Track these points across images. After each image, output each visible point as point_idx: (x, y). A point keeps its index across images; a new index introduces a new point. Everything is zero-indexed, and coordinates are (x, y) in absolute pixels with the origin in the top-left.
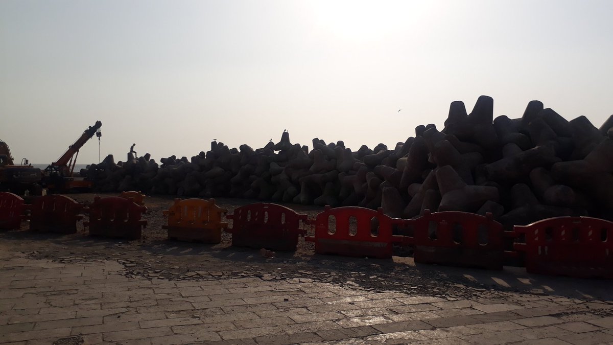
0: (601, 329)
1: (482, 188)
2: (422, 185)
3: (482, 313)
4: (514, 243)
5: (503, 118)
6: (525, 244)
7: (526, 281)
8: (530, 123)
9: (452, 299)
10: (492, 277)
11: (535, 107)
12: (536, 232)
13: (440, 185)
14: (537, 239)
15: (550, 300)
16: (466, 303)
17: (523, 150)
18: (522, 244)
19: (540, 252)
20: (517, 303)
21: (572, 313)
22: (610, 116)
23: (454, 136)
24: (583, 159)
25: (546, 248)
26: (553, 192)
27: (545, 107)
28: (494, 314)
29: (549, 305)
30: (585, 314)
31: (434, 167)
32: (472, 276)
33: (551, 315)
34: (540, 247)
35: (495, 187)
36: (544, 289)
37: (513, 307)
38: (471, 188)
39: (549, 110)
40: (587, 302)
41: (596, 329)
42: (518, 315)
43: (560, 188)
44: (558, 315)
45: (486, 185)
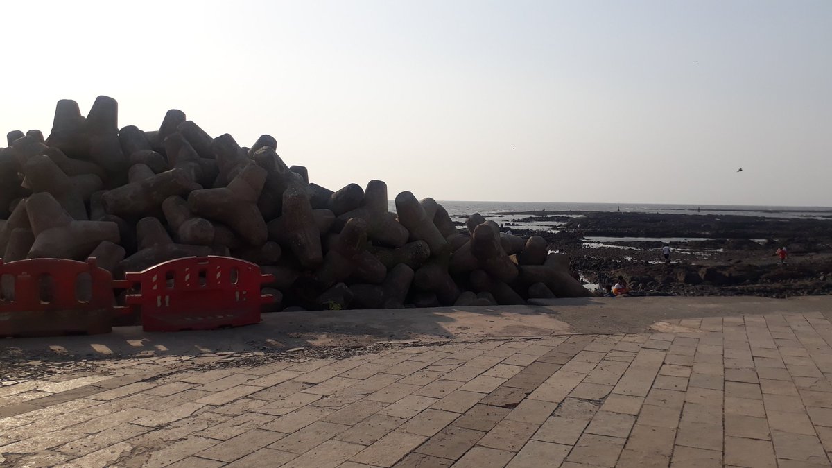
0: (195, 386)
1: (95, 225)
2: (7, 221)
3: (49, 394)
4: (127, 295)
5: (132, 130)
6: (140, 295)
7: (138, 343)
8: (166, 139)
9: (10, 383)
10: (92, 343)
11: (174, 119)
12: (155, 278)
13: (31, 220)
14: (155, 287)
15: (152, 362)
16: (31, 384)
17: (156, 172)
18: (136, 295)
19: (159, 304)
20: (106, 373)
21: (172, 373)
22: (260, 136)
23: (58, 150)
24: (225, 187)
25: (167, 298)
26: (189, 226)
27: (187, 119)
28: (65, 393)
29: (148, 368)
30: (186, 372)
31: (27, 194)
32: (62, 346)
33: (143, 381)
34: (159, 298)
35: (114, 223)
36: (157, 349)
37: (96, 380)
38: (80, 225)
39: (191, 122)
40: (196, 357)
41: (190, 386)
42: (99, 388)
43: (196, 221)
44: (152, 379)
45: (104, 220)
